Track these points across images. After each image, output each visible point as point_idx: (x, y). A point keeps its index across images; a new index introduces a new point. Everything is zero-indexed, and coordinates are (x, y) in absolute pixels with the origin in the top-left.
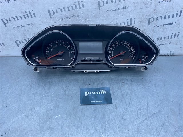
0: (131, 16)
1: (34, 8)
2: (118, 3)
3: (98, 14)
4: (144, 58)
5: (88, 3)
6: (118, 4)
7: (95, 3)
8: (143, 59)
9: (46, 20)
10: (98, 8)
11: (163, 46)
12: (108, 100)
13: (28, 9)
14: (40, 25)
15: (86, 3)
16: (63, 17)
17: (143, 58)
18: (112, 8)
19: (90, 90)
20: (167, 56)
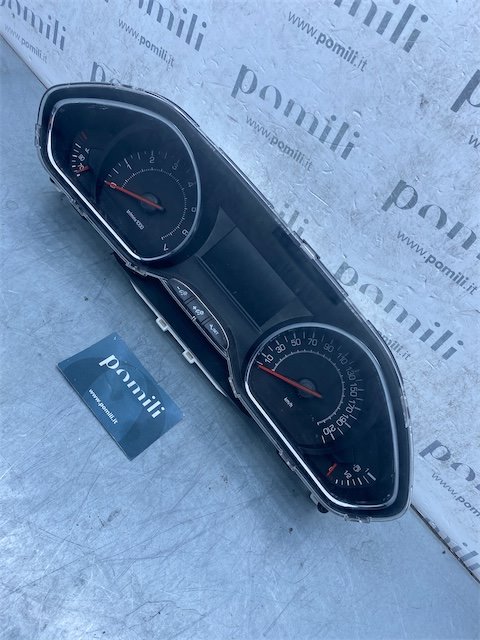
0: (458, 324)
1: (214, 22)
2: (454, 248)
3: (368, 217)
4: (355, 475)
5: (366, 156)
6: (452, 250)
7: (388, 176)
8: (348, 476)
9: (215, 86)
10: (384, 199)
11: (469, 512)
12: (135, 438)
13: (199, 7)
14: (190, 84)
15: (364, 149)
16: (268, 126)
17: (351, 471)
18: (425, 244)
19: (130, 364)
20: (448, 554)
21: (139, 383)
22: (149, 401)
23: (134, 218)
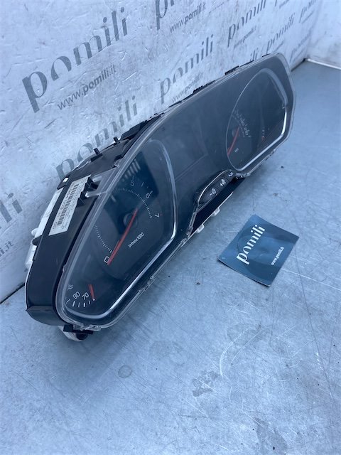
0: (208, 30)
3: (155, 45)
5: (135, 15)
10: (155, 23)
16: (75, 88)
19: (237, 247)
21: (248, 241)
22: (255, 233)
23: (134, 242)
